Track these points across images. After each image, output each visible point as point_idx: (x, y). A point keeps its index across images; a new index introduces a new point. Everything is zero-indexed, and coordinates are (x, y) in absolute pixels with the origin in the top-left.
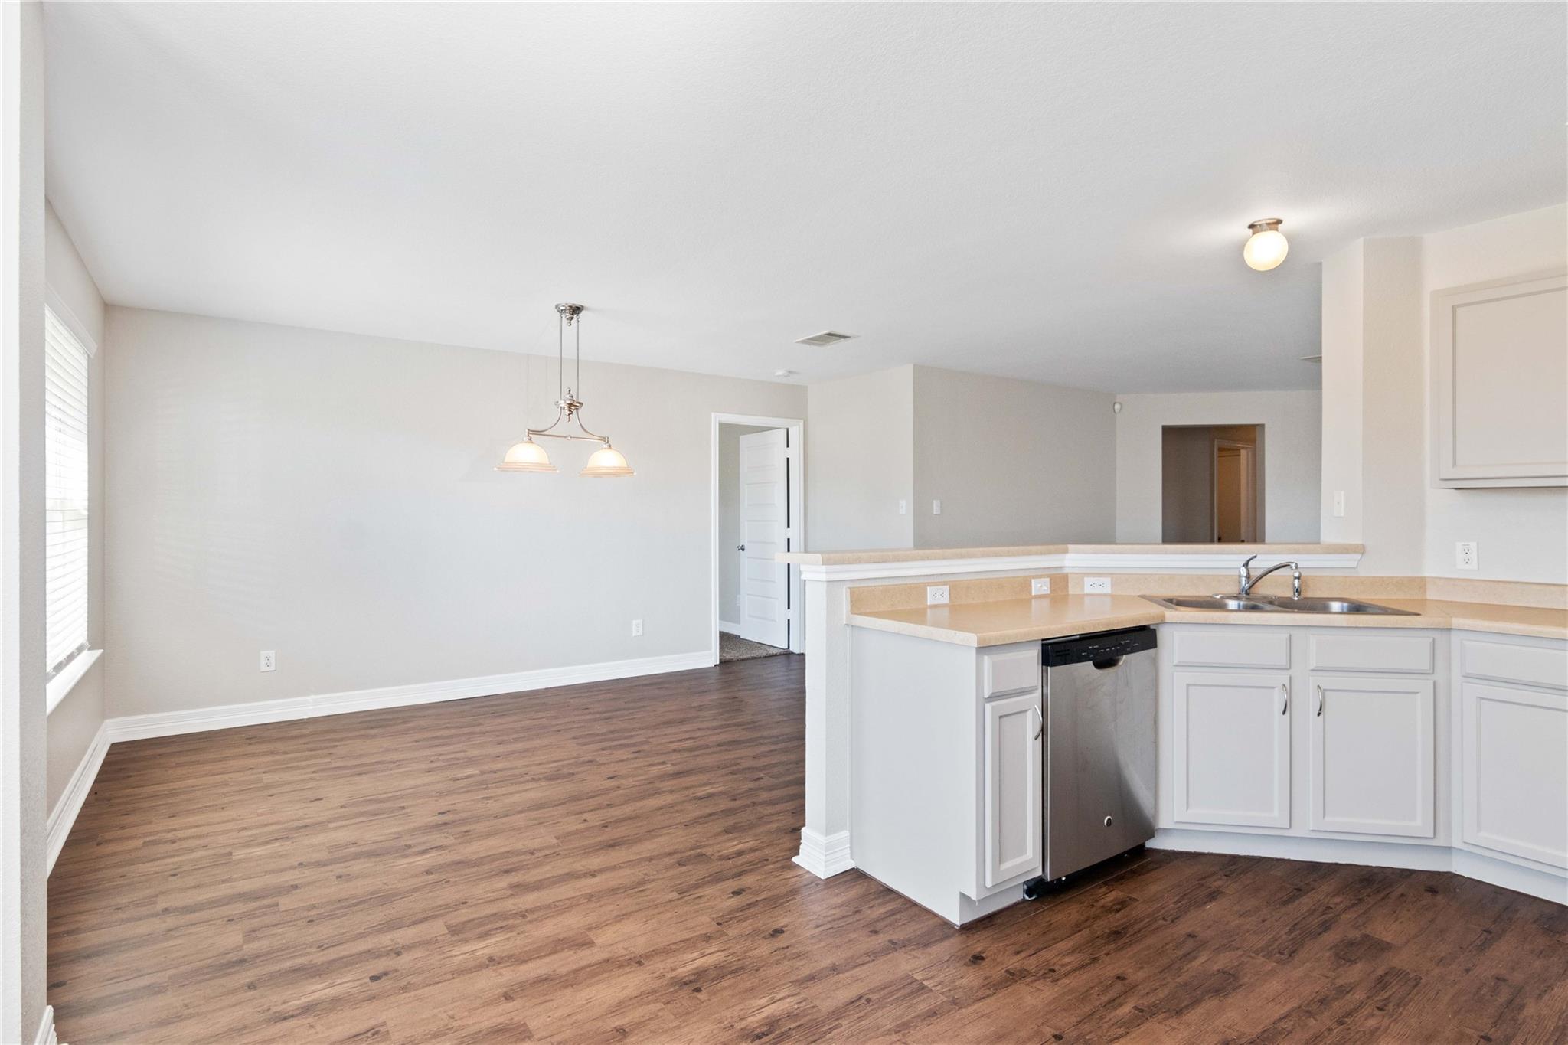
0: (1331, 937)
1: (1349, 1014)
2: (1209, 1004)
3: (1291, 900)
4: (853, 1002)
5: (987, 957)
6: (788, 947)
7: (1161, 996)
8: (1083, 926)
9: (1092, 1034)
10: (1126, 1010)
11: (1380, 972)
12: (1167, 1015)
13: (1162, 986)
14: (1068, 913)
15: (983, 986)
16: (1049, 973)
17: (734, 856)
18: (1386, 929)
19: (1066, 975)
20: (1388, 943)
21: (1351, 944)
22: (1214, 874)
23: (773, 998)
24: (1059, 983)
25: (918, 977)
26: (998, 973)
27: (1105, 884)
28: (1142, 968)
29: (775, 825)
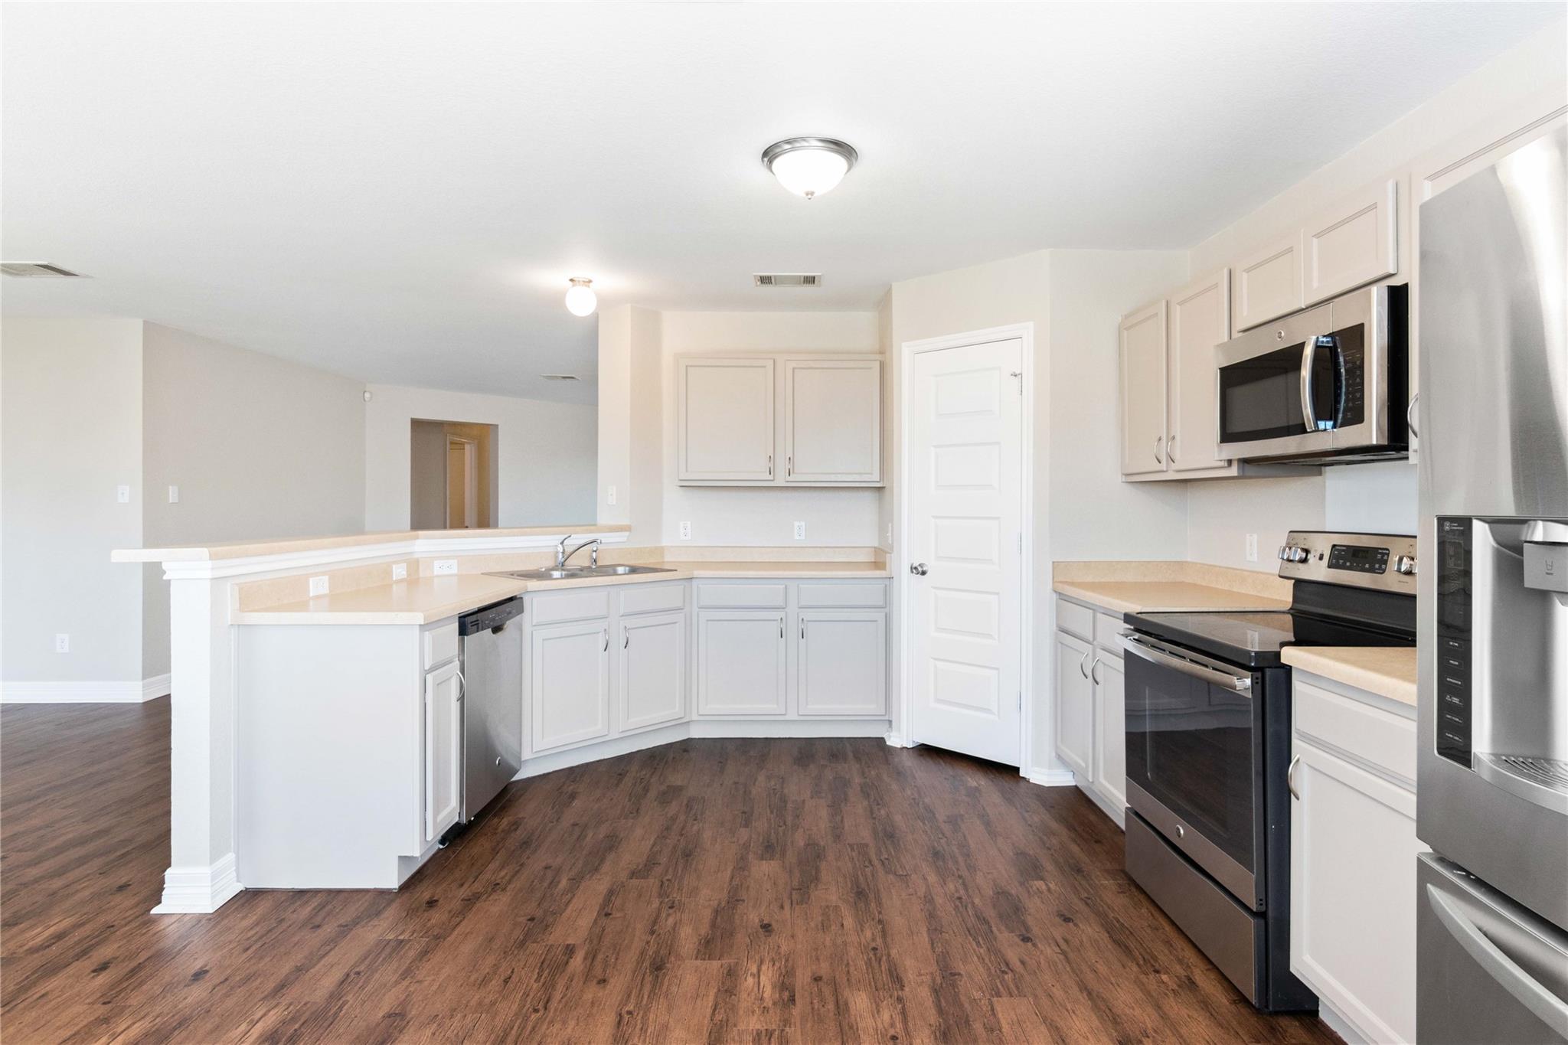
0: (652, 794)
1: (683, 829)
2: (611, 857)
3: (620, 781)
4: (343, 982)
5: (440, 898)
6: (226, 979)
7: (580, 866)
8: (498, 849)
9: (553, 907)
10: (564, 883)
11: (685, 802)
12: (591, 874)
13: (577, 859)
14: (480, 846)
15: (452, 917)
16: (496, 887)
17: (53, 941)
18: (676, 779)
19: (509, 882)
20: (680, 786)
21: (664, 793)
22: (564, 783)
23: (252, 1020)
24: (508, 889)
25: (391, 937)
26: (456, 904)
27: (495, 816)
28: (557, 856)
29: (87, 893)
